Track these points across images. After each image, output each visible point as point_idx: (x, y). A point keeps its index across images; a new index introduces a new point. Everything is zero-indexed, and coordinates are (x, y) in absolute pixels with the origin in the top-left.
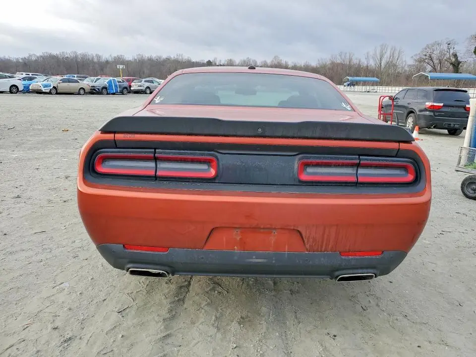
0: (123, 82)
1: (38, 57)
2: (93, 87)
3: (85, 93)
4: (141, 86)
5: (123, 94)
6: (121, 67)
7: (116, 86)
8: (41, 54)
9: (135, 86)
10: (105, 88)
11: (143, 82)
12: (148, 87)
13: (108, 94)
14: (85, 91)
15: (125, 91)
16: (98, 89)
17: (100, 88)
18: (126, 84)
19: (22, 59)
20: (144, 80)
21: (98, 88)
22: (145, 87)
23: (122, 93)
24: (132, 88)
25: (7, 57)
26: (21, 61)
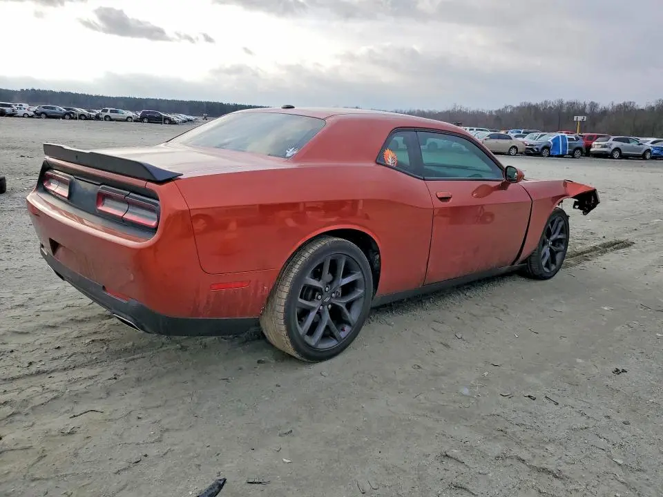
0: (577, 139)
1: (514, 108)
2: (532, 145)
3: (517, 153)
4: (605, 146)
5: (573, 157)
6: (580, 118)
7: (565, 146)
8: (519, 105)
9: (596, 147)
10: (547, 147)
11: (610, 141)
12: (617, 149)
13: (550, 156)
14: (517, 150)
15: (578, 153)
16: (537, 149)
17: (540, 148)
18: (581, 143)
19: (496, 112)
20: (613, 137)
21: (537, 147)
22: (613, 147)
23: (572, 155)
24: (592, 150)
25: (480, 110)
26: (494, 113)
